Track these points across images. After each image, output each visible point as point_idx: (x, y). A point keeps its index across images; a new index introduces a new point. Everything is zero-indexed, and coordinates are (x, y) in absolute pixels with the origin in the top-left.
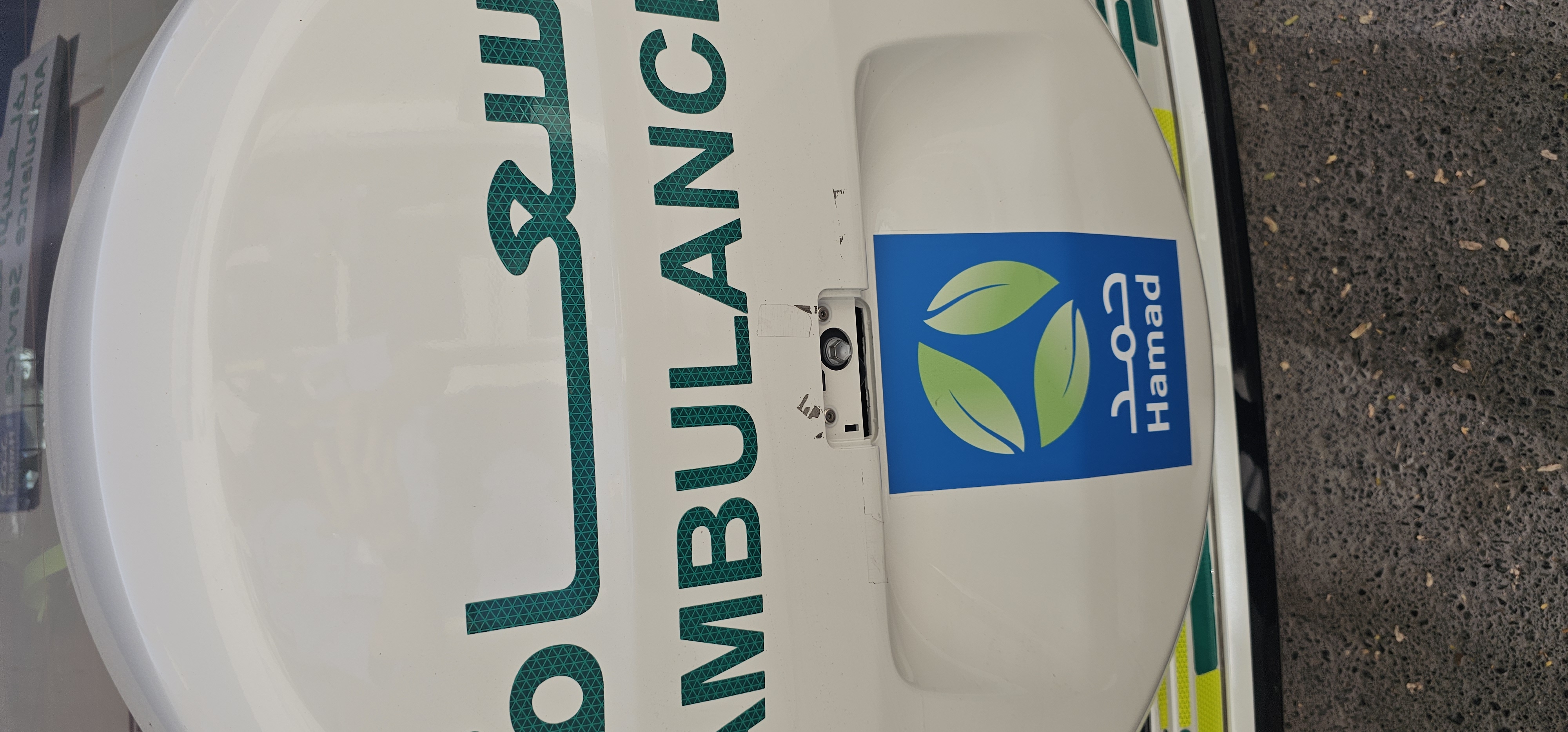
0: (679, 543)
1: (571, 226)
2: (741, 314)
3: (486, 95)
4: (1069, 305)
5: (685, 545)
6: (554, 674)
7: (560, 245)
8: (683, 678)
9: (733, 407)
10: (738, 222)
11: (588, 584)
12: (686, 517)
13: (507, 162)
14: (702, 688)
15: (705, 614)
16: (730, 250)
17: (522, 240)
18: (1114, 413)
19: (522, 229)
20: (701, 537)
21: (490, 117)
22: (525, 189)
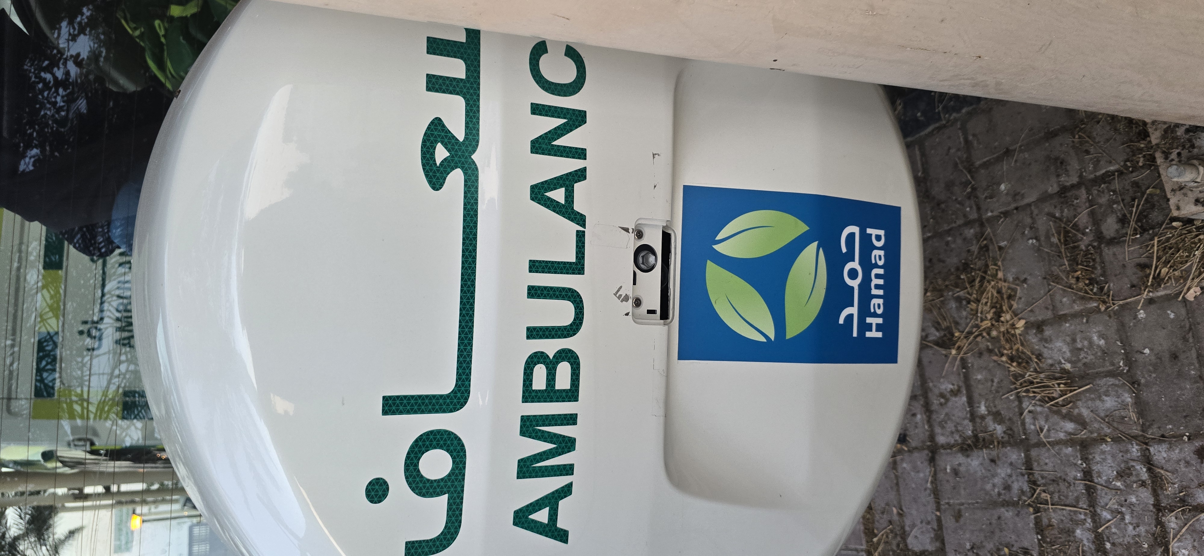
0: (525, 373)
1: (474, 162)
2: (581, 229)
3: (427, 75)
4: (815, 244)
5: (528, 375)
6: (435, 448)
7: (465, 174)
8: (519, 461)
9: (570, 289)
10: (585, 169)
11: (463, 393)
12: (531, 357)
13: (436, 118)
14: (531, 469)
15: (537, 421)
16: (578, 187)
17: (442, 169)
18: (841, 321)
19: (442, 161)
20: (540, 372)
21: (429, 89)
22: (446, 136)
